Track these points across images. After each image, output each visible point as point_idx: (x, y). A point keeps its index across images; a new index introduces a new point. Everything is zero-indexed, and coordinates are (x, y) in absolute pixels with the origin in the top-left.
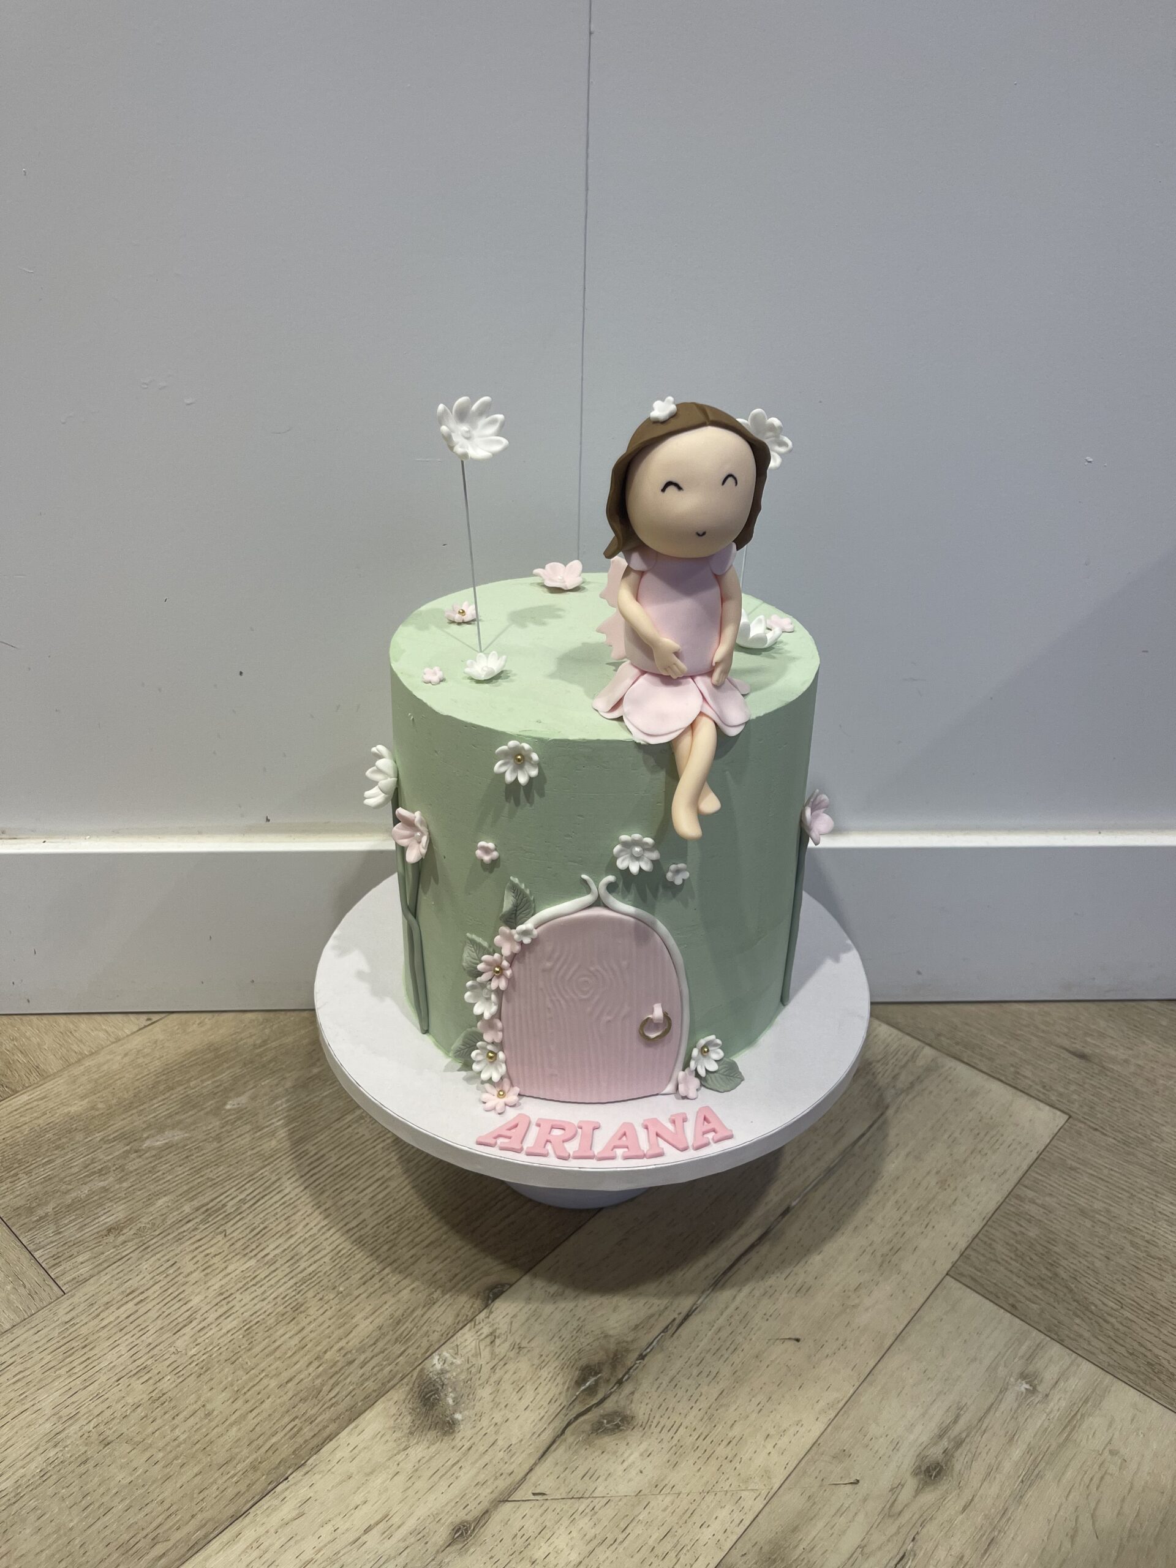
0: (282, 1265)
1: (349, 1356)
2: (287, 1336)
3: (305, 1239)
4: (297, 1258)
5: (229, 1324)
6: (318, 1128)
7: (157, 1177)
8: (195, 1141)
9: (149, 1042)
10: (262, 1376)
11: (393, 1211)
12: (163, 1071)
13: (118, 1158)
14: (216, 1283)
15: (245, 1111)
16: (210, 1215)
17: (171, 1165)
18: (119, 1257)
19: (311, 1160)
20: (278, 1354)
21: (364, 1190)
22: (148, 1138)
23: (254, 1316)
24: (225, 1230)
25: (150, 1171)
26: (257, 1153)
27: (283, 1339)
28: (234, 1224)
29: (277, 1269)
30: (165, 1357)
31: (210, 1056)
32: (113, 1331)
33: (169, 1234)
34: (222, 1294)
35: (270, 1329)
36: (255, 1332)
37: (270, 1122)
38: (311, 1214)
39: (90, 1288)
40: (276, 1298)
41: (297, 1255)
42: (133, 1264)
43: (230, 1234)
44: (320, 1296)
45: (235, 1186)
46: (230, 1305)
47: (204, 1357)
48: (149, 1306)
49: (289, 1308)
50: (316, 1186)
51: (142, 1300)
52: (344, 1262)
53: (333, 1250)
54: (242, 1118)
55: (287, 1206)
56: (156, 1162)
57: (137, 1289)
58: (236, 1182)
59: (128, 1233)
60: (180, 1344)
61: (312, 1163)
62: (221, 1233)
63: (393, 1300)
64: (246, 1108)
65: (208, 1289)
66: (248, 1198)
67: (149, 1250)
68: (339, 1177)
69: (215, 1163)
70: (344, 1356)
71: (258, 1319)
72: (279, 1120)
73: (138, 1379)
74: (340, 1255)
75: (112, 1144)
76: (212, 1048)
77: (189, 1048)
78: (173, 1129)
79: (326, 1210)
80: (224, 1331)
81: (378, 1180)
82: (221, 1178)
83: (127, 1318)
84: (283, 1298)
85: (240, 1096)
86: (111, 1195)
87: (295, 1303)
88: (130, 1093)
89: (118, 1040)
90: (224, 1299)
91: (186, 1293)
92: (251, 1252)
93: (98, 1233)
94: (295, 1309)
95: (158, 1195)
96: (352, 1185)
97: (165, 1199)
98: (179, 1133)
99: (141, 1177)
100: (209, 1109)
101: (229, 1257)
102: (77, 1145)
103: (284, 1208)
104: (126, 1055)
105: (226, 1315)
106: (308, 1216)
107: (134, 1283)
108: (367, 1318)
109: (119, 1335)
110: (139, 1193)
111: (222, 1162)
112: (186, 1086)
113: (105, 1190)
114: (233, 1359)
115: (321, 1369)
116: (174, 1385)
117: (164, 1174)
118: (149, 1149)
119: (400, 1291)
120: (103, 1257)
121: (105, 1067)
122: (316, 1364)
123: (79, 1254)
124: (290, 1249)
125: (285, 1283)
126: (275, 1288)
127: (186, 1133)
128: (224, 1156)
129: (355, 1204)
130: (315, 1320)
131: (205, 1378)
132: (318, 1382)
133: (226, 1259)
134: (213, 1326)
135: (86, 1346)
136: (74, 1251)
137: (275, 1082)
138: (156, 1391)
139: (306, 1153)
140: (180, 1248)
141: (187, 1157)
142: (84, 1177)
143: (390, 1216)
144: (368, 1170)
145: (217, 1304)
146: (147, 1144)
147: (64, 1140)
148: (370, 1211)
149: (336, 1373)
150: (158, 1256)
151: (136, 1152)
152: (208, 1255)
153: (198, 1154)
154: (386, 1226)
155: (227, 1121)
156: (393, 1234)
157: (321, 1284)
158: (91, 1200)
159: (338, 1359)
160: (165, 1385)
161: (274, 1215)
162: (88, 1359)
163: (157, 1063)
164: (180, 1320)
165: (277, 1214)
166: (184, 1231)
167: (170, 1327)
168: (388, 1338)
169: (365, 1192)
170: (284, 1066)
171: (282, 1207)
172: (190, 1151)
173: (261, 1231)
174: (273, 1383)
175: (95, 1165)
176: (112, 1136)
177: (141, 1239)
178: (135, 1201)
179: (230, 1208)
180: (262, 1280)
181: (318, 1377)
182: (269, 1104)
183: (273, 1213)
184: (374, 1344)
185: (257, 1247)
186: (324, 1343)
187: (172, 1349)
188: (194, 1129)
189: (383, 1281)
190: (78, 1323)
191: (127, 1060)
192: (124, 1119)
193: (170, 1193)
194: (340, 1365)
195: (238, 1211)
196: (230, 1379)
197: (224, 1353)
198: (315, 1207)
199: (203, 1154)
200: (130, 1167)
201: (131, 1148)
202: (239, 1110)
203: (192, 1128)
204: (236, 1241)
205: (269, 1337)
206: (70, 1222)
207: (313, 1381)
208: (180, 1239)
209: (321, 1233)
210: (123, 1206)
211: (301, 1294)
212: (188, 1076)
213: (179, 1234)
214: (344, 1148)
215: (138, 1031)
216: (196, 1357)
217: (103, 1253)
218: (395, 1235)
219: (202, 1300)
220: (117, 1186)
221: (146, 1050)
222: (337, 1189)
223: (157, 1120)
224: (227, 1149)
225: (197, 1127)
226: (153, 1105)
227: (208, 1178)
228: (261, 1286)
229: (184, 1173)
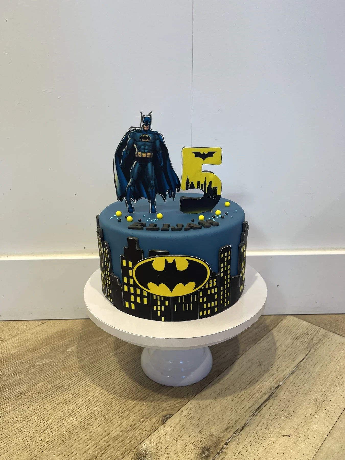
0: (84, 407)
1: (109, 443)
2: (85, 435)
3: (93, 398)
4: (90, 405)
5: (62, 430)
6: (100, 358)
7: (40, 375)
8: (54, 363)
9: (42, 329)
10: (74, 450)
11: (127, 387)
12: (46, 339)
13: (26, 368)
14: (58, 414)
15: (74, 352)
16: (58, 389)
17: (45, 371)
18: (22, 404)
19: (97, 369)
20: (80, 442)
21: (117, 379)
22: (37, 362)
23: (72, 427)
24: (63, 394)
25: (37, 373)
26: (77, 366)
27: (83, 436)
28: (67, 392)
29: (82, 409)
30: (37, 442)
31: (63, 334)
32: (18, 431)
33: (42, 396)
34: (60, 418)
35: (78, 432)
36: (72, 433)
37: (83, 356)
38: (96, 389)
39: (10, 416)
40: (81, 420)
41: (90, 404)
42: (27, 407)
43: (65, 396)
44: (98, 419)
45: (68, 378)
46: (63, 422)
47: (52, 442)
48: (32, 422)
49: (85, 424)
50: (98, 378)
51: (30, 420)
52: (108, 406)
53: (104, 402)
54: (73, 354)
55: (87, 386)
56: (40, 370)
57: (28, 416)
58: (69, 377)
59: (27, 395)
60: (43, 437)
61: (97, 370)
62: (62, 395)
63: (127, 421)
64: (74, 351)
65: (55, 416)
66: (73, 383)
67: (34, 402)
68: (107, 375)
69: (61, 370)
70: (107, 443)
71: (73, 428)
72: (86, 355)
73: (26, 450)
74: (106, 403)
75: (25, 364)
76: (64, 331)
77: (55, 331)
78: (47, 358)
79: (102, 387)
80: (60, 432)
81: (122, 376)
82: (63, 375)
83: (23, 427)
84: (83, 420)
85: (72, 347)
86: (22, 382)
87: (88, 422)
88: (33, 346)
89: (31, 329)
90: (61, 420)
91: (46, 418)
92: (72, 402)
93: (15, 395)
94: (88, 424)
95: (39, 382)
96: (112, 378)
97: (42, 383)
98: (49, 360)
99: (33, 375)
100: (61, 351)
101: (64, 404)
102: (12, 364)
103: (86, 386)
104: (33, 334)
105: (61, 426)
106: (95, 389)
107: (27, 413)
108: (116, 428)
109: (20, 433)
110: (32, 381)
111: (64, 370)
112: (53, 344)
113: (20, 380)
114: (63, 443)
115: (97, 448)
116: (39, 453)
117: (42, 374)
118: (38, 365)
119: (129, 417)
120: (16, 404)
121: (25, 338)
122: (96, 446)
123: (8, 402)
124: (87, 401)
125: (85, 414)
126: (81, 416)
127: (52, 360)
128: (65, 368)
129: (113, 384)
130: (96, 428)
131: (51, 450)
132: (96, 453)
133: (63, 405)
134: (56, 430)
135: (7, 437)
136: (6, 401)
137: (86, 342)
138: (32, 455)
139: (95, 366)
140: (46, 401)
141: (51, 368)
142: (13, 375)
143: (126, 389)
144: (118, 372)
145: (58, 422)
146: (37, 363)
147: (7, 362)
148: (119, 387)
149: (104, 449)
150: (37, 404)
151: (33, 366)
152: (56, 403)
153: (55, 367)
154: (124, 393)
155: (67, 355)
156: (127, 396)
157: (99, 415)
158: (14, 383)
159: (104, 444)
160: (36, 452)
161: (82, 389)
162: (7, 442)
163: (43, 336)
164: (43, 428)
165: (83, 388)
166: (48, 395)
167: (39, 431)
168: (124, 436)
169: (116, 380)
170: (89, 337)
171: (85, 386)
172: (52, 366)
173: (77, 395)
174: (79, 453)
175: (17, 371)
176: (24, 361)
177: (31, 397)
178: (30, 384)
179: (65, 386)
180: (76, 413)
181: (96, 451)
182: (82, 350)
183: (82, 388)
184: (119, 438)
185: (75, 400)
186: (99, 438)
187: (40, 439)
188: (55, 358)
189: (123, 413)
190: (4, 428)
191: (33, 335)
192: (29, 355)
193: (44, 381)
194: (105, 446)
195: (68, 387)
196: (61, 451)
197: (60, 441)
198: (98, 386)
199: (57, 367)
200: (30, 372)
201: (31, 365)
202: (72, 352)
203: (54, 358)
204: (67, 399)
205: (77, 435)
206: (6, 391)
207: (94, 452)
208: (46, 398)
209: (99, 395)
210: (26, 386)
211: (91, 418)
212: (54, 340)
213: (46, 396)
214: (110, 364)
215: (38, 326)
216: (49, 442)
217: (17, 402)
218: (128, 396)
219: (52, 421)
220: (25, 378)
221: (40, 332)
222: (106, 379)
223: (41, 355)
224: (66, 365)
225: (56, 358)
226: (40, 350)
227: (58, 376)
228: (75, 415)
229: (49, 374)
